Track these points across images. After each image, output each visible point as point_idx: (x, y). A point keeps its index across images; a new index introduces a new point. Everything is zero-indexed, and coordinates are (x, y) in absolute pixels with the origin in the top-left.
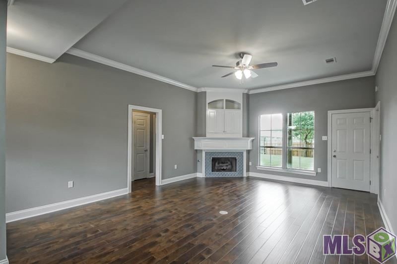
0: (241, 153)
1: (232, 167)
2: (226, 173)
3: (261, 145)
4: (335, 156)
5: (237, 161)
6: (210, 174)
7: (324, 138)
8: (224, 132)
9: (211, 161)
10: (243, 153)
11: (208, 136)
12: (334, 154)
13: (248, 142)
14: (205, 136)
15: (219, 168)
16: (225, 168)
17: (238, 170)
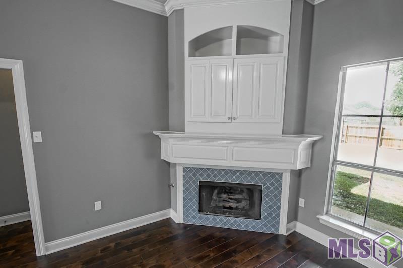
0: (276, 177)
1: (252, 205)
3: (338, 159)
5: (263, 195)
6: (194, 217)
8: (230, 119)
9: (198, 188)
10: (280, 175)
13: (296, 150)
16: (233, 204)
17: (266, 218)
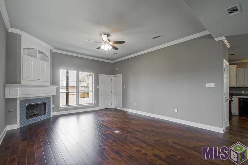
0: (49, 98)
2: (38, 117)
4: (101, 95)
5: (46, 105)
6: (25, 122)
7: (97, 87)
8: (38, 79)
9: (26, 109)
11: (23, 83)
12: (101, 94)
14: (20, 84)
15: (31, 114)
16: (35, 113)
17: (47, 113)
